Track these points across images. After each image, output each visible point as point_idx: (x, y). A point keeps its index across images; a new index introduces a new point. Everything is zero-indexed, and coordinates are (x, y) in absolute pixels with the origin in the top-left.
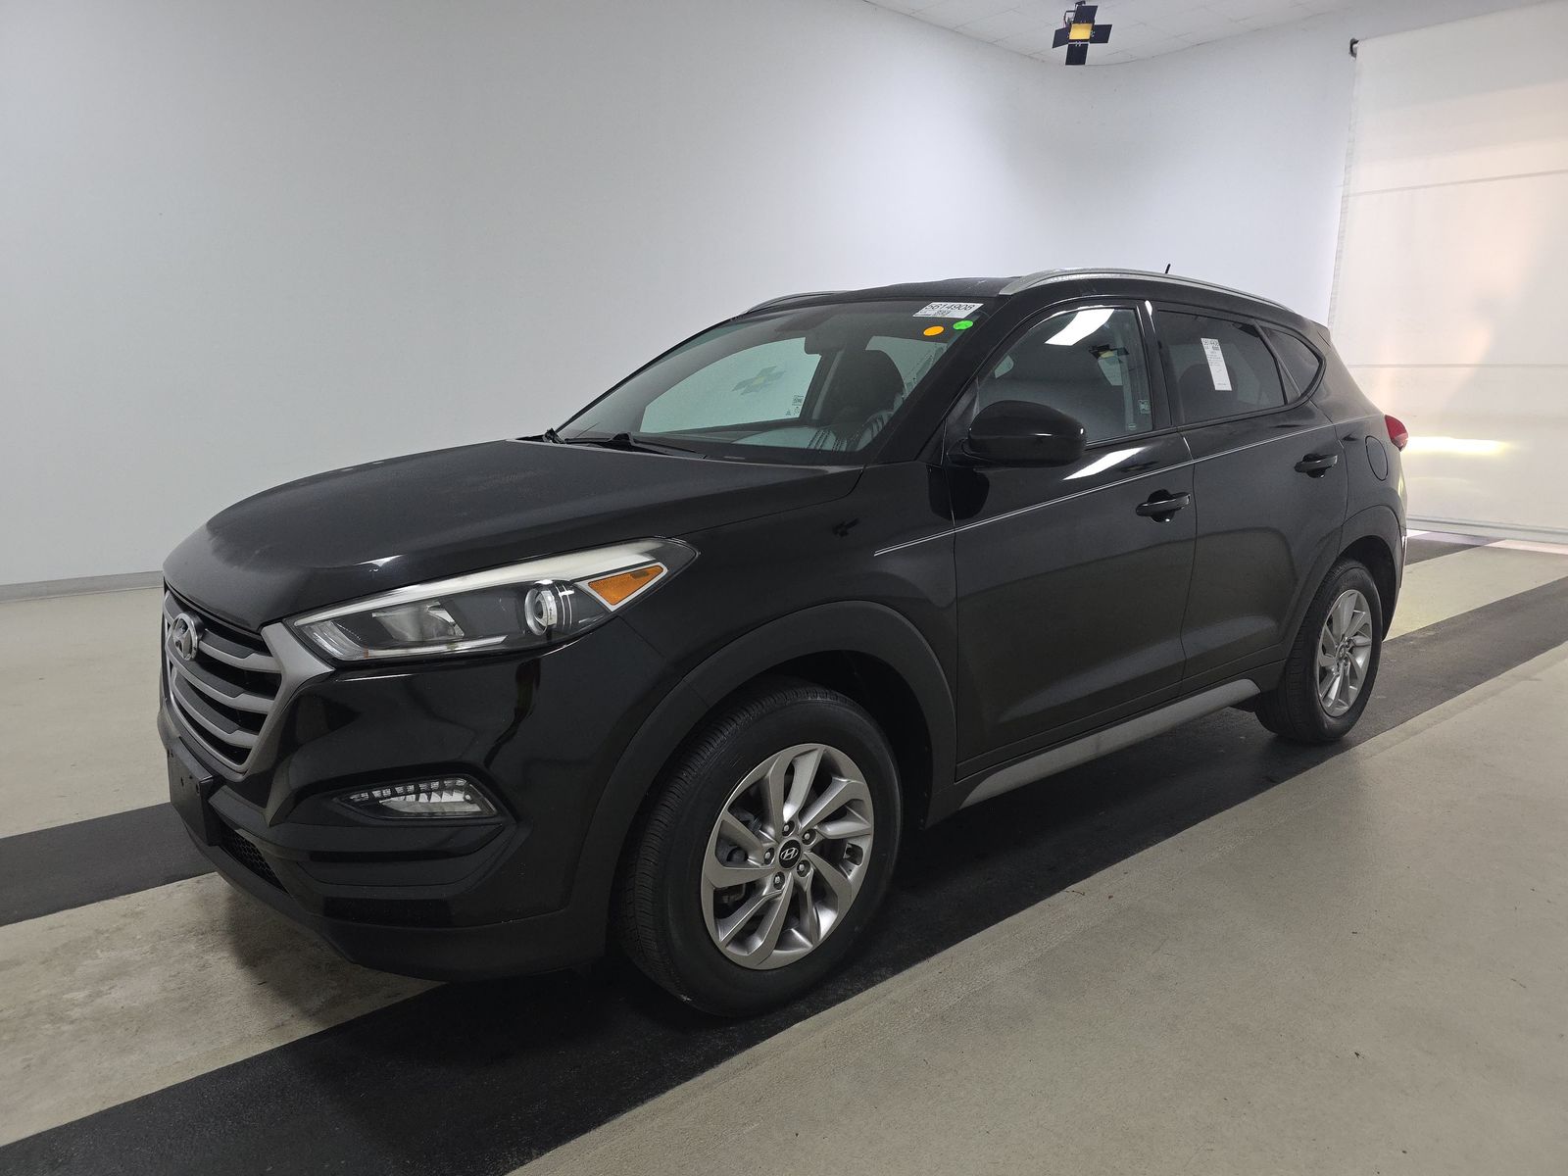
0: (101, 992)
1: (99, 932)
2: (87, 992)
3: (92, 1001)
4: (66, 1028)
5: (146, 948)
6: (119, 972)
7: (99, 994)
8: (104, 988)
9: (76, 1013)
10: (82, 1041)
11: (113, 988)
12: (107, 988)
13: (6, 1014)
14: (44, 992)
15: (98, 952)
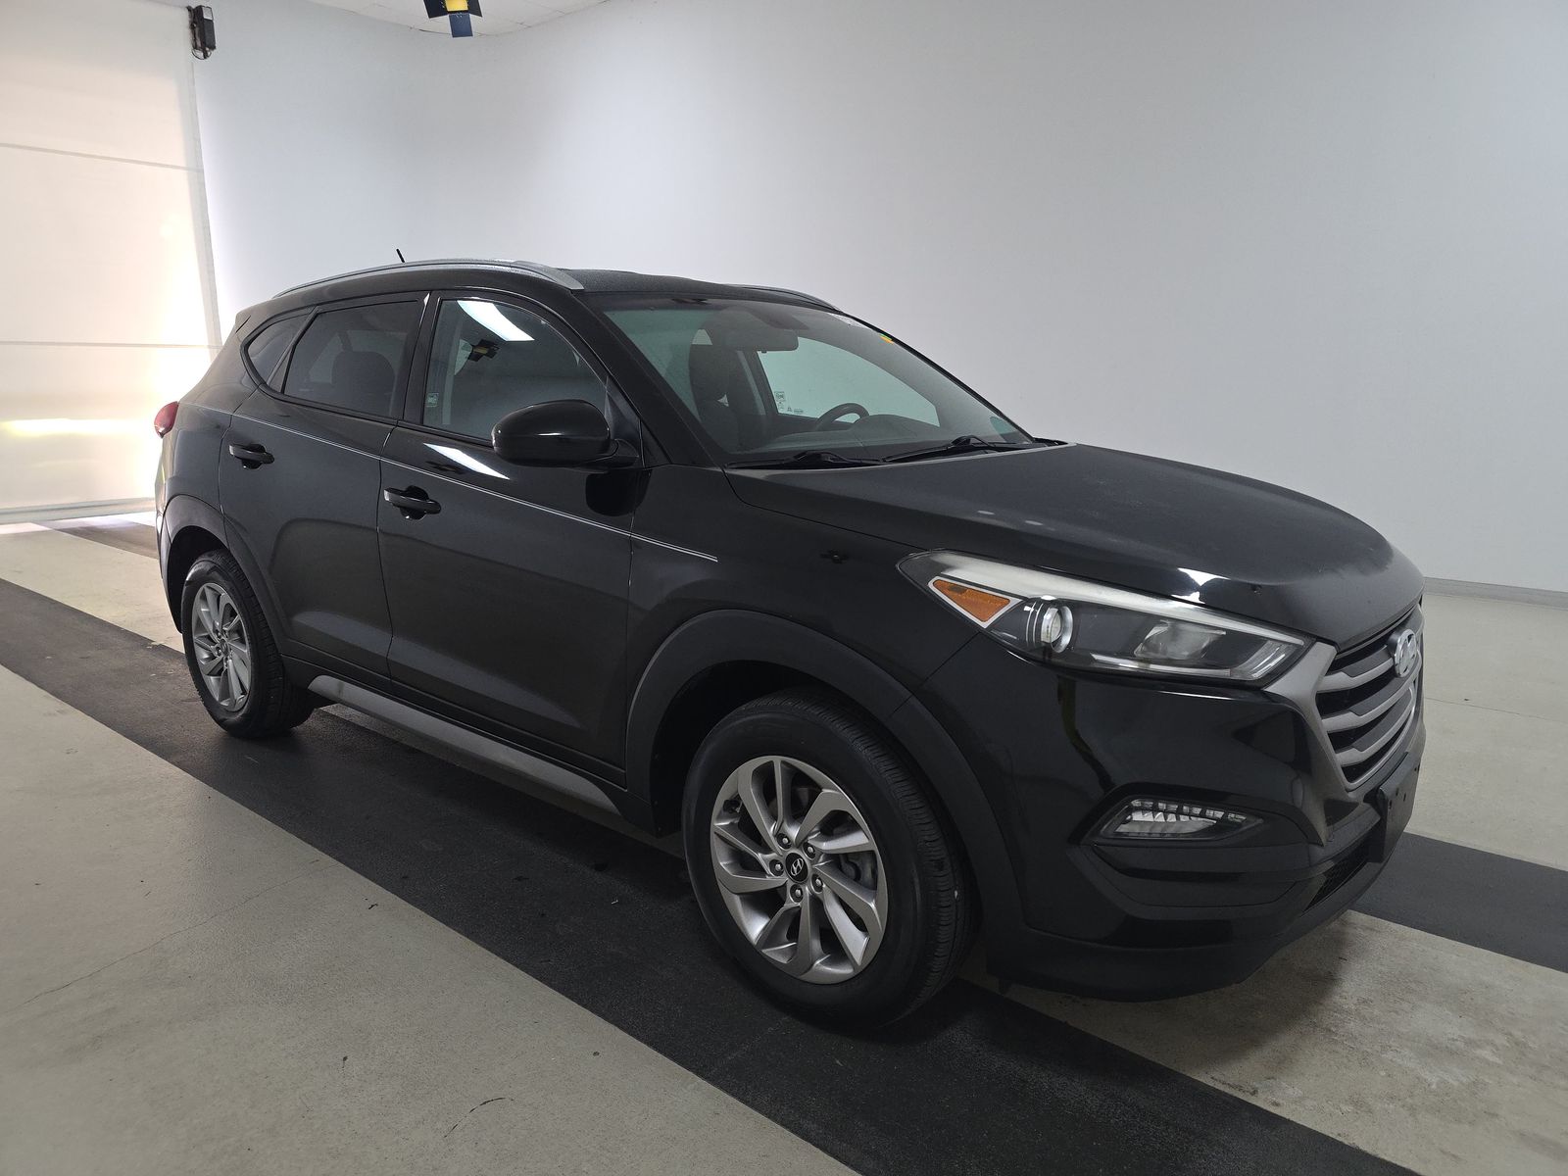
0: (1466, 1043)
1: (1413, 1110)
2: (1479, 1052)
3: (1480, 1040)
4: (1518, 1034)
5: (1389, 1055)
6: (1436, 1051)
7: (1469, 1042)
8: (1460, 1044)
9: (1501, 1040)
10: (1513, 1014)
11: (1453, 1040)
12: (1458, 1043)
13: (1563, 1083)
14: (1515, 1080)
15: (1434, 1087)
